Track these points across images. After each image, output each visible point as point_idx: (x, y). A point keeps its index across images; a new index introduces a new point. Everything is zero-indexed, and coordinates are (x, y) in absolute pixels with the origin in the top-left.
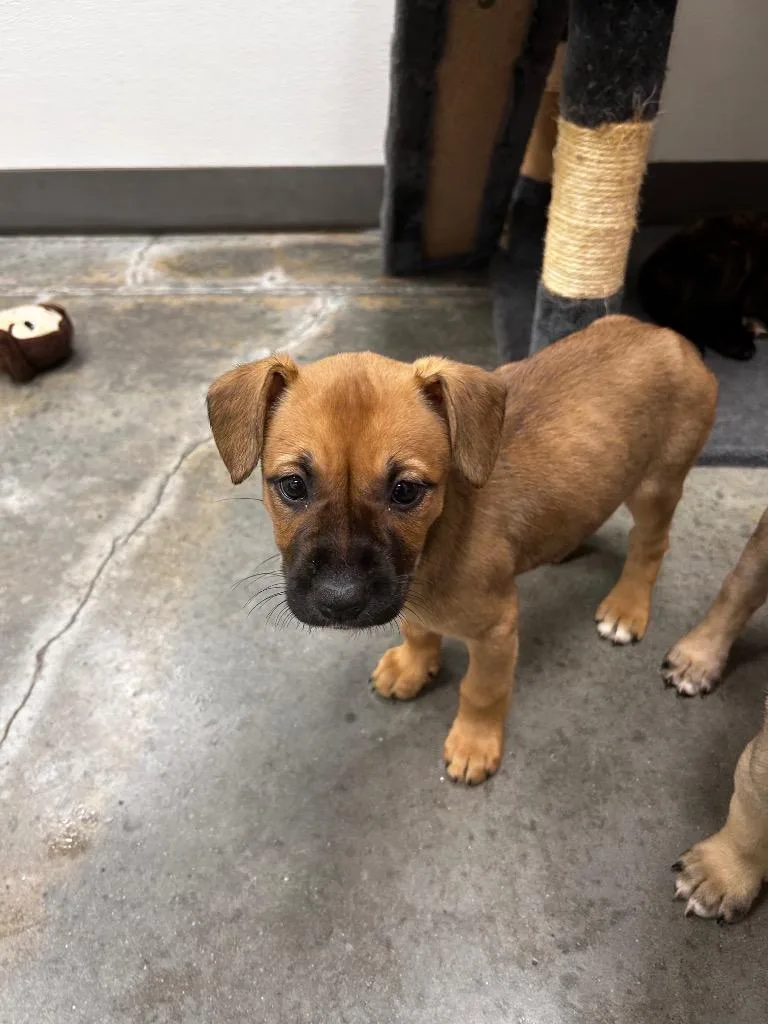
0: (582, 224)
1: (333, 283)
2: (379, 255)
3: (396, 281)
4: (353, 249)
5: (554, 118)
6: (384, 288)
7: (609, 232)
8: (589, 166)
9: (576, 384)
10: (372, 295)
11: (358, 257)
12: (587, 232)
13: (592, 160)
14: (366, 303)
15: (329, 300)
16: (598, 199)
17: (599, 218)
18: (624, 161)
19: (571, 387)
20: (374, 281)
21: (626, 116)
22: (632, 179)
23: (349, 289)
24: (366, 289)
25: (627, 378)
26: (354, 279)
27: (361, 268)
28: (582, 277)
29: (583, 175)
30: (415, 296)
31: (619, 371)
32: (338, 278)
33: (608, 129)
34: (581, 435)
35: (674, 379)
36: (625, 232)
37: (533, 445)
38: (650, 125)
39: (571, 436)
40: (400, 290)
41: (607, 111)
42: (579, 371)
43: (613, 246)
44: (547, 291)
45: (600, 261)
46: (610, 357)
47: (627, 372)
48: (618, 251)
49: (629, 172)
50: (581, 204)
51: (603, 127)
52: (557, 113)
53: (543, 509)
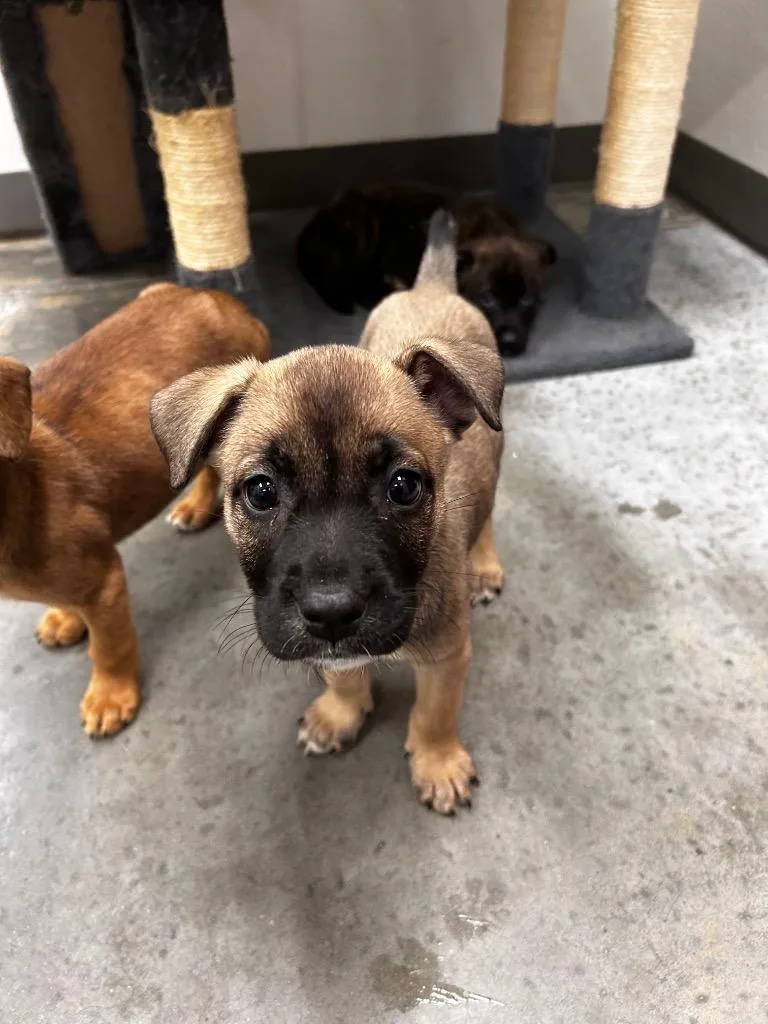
0: (192, 203)
1: (12, 287)
2: (55, 258)
3: (76, 279)
4: (34, 254)
5: (143, 110)
6: (64, 288)
7: (219, 208)
8: (182, 151)
9: (125, 356)
10: (53, 295)
11: (38, 261)
12: (199, 210)
13: (184, 145)
14: (47, 304)
15: (8, 303)
16: (201, 179)
17: (204, 196)
18: (212, 144)
19: (121, 358)
20: (55, 282)
21: (200, 102)
22: (225, 159)
23: (28, 292)
24: (47, 290)
25: (172, 343)
26: (35, 282)
27: (40, 271)
28: (209, 251)
29: (181, 159)
30: (96, 291)
31: (164, 338)
32: (18, 283)
33: (189, 116)
34: (139, 398)
35: (218, 337)
36: (235, 207)
37: (93, 417)
38: (227, 110)
39: (127, 402)
40: (82, 287)
41: (183, 99)
42: (125, 343)
43: (225, 219)
44: (184, 268)
45: (219, 235)
46: (154, 326)
47: (172, 339)
48: (232, 225)
49: (221, 153)
50: (187, 185)
51: (184, 114)
52: (146, 106)
53: (118, 472)
